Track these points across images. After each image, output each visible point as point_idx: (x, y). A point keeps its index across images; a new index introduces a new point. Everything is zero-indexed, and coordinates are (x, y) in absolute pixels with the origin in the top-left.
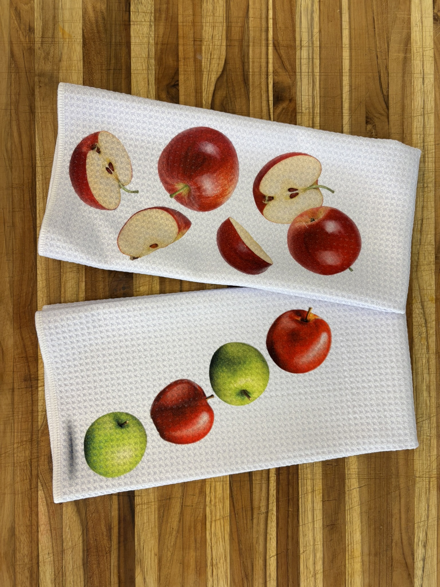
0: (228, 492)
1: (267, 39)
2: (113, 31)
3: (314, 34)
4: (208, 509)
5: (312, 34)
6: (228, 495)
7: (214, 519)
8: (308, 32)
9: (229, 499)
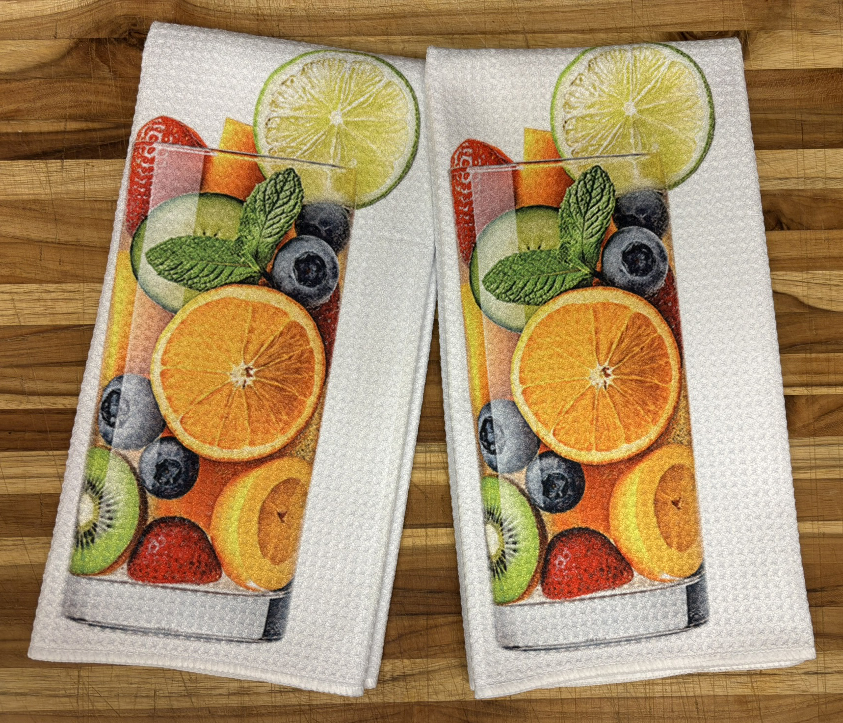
0: (64, 323)
4: (33, 287)
6: (58, 323)
7: (16, 297)
9: (50, 323)
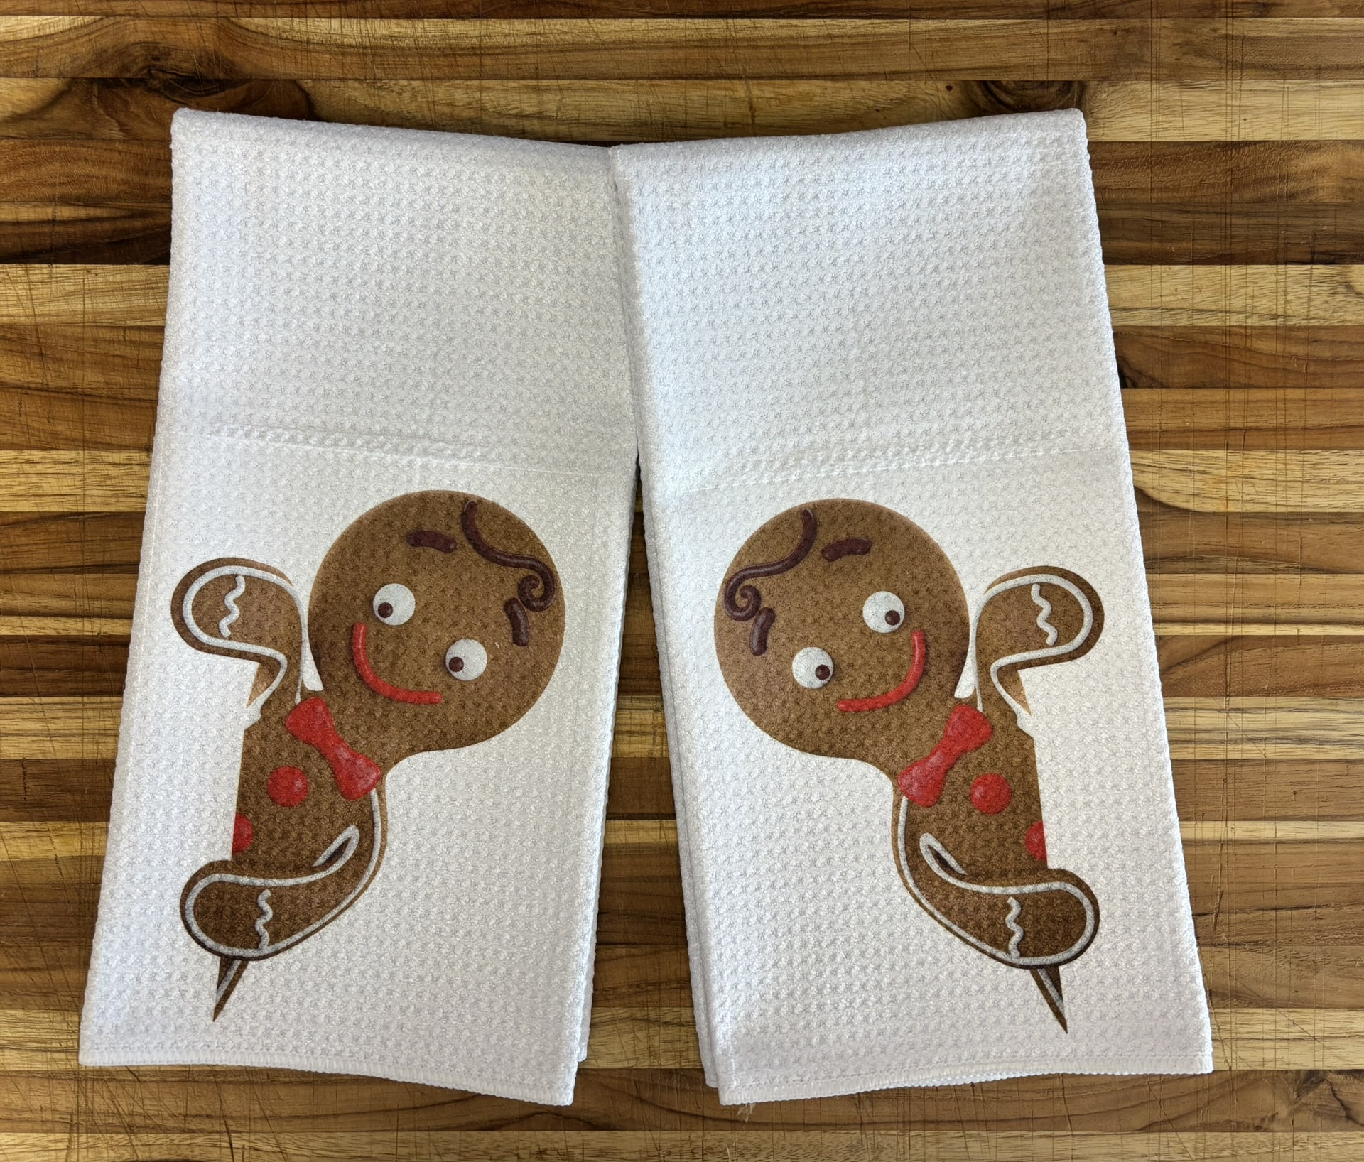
1: (1244, 621)
2: (1262, 221)
3: (1261, 746)
5: (1261, 739)
8: (1266, 730)
